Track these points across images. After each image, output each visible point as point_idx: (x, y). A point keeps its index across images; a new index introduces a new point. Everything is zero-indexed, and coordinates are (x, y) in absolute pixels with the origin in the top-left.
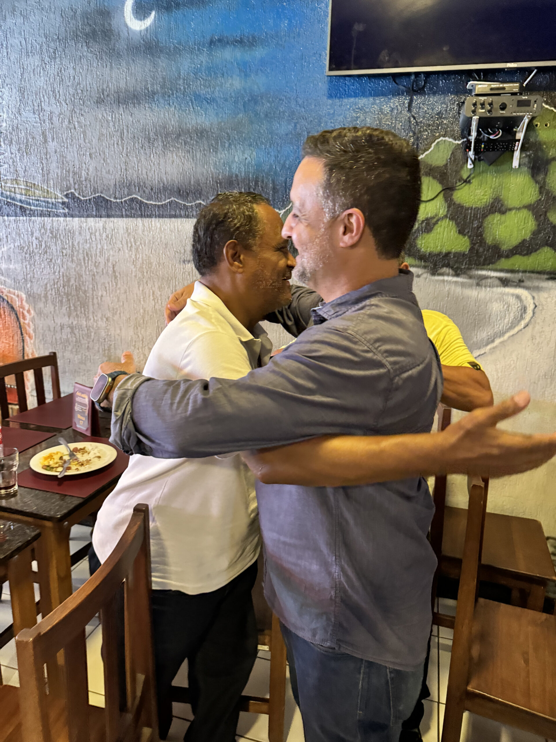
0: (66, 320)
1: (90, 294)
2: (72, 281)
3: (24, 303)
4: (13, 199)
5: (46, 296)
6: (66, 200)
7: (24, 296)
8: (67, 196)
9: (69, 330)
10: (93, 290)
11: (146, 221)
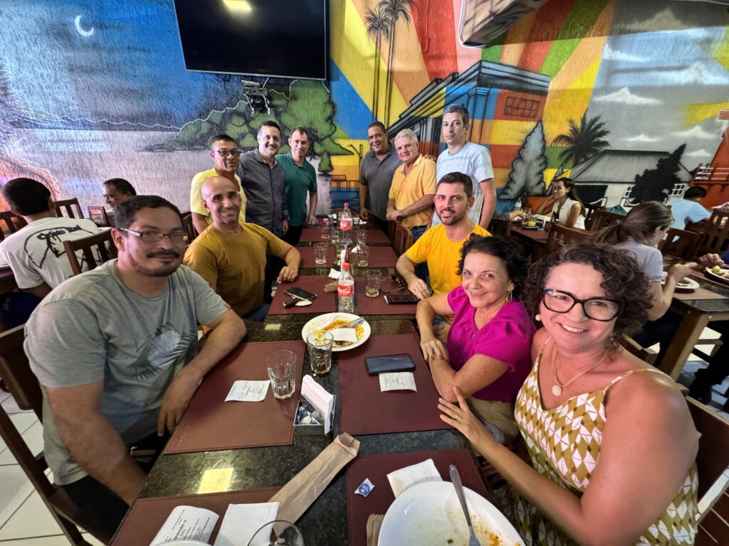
0: (78, 183)
1: (89, 169)
2: (78, 163)
3: (50, 175)
4: (28, 119)
5: (63, 171)
6: (63, 120)
7: (49, 171)
8: (63, 118)
9: (82, 188)
10: (91, 166)
11: (113, 132)
